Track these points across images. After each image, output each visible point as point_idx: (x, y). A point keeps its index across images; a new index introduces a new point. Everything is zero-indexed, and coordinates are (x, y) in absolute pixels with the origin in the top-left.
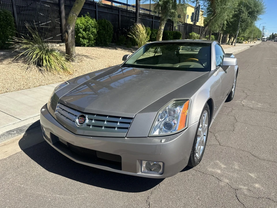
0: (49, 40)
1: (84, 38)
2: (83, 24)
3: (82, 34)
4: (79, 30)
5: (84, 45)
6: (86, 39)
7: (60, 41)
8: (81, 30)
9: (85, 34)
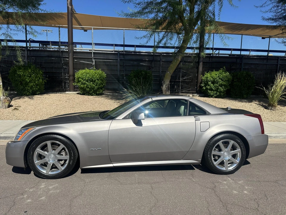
0: (187, 91)
1: (211, 90)
2: (212, 77)
3: (210, 86)
4: (208, 83)
5: (212, 96)
6: (214, 91)
7: (194, 92)
8: (210, 83)
9: (213, 86)
